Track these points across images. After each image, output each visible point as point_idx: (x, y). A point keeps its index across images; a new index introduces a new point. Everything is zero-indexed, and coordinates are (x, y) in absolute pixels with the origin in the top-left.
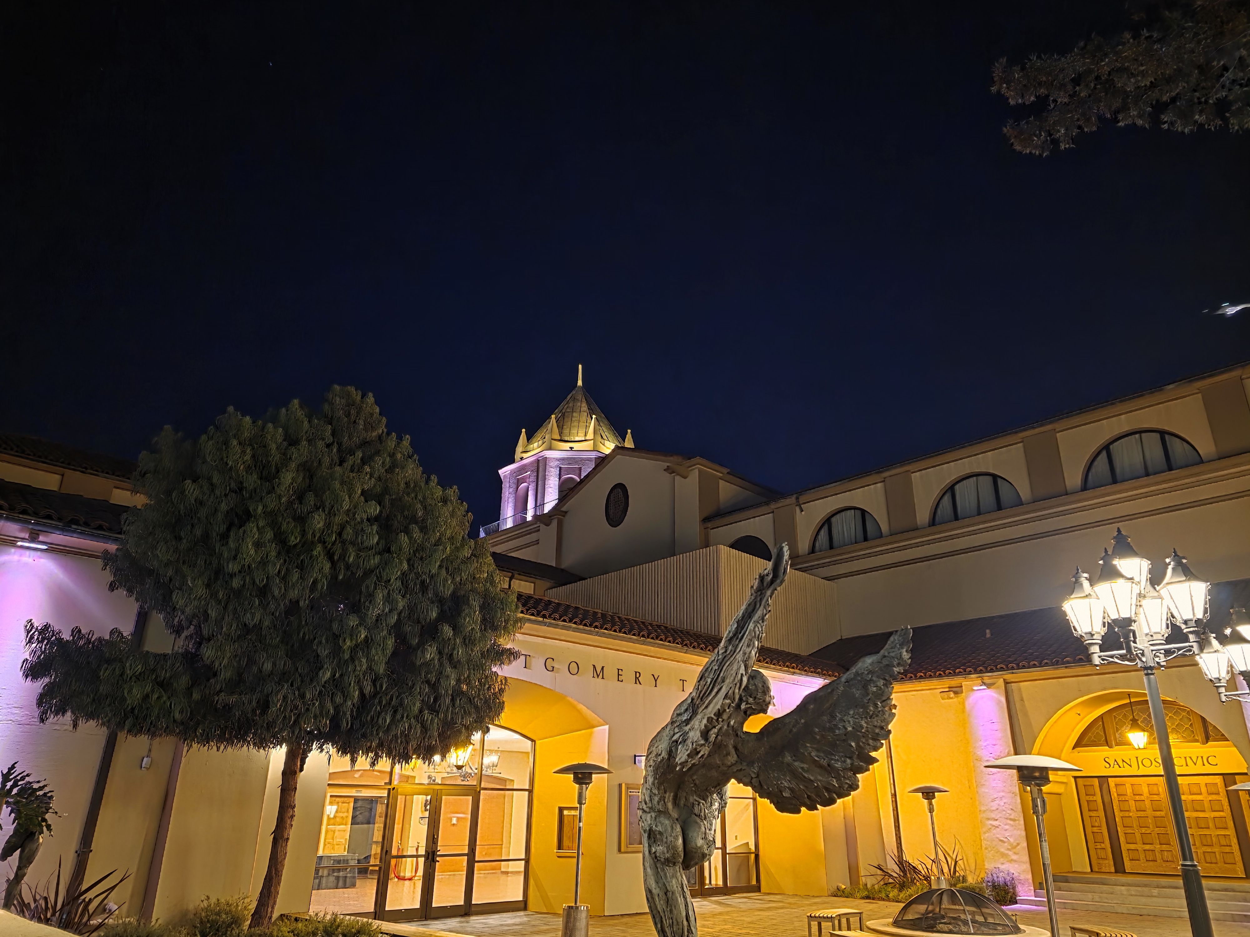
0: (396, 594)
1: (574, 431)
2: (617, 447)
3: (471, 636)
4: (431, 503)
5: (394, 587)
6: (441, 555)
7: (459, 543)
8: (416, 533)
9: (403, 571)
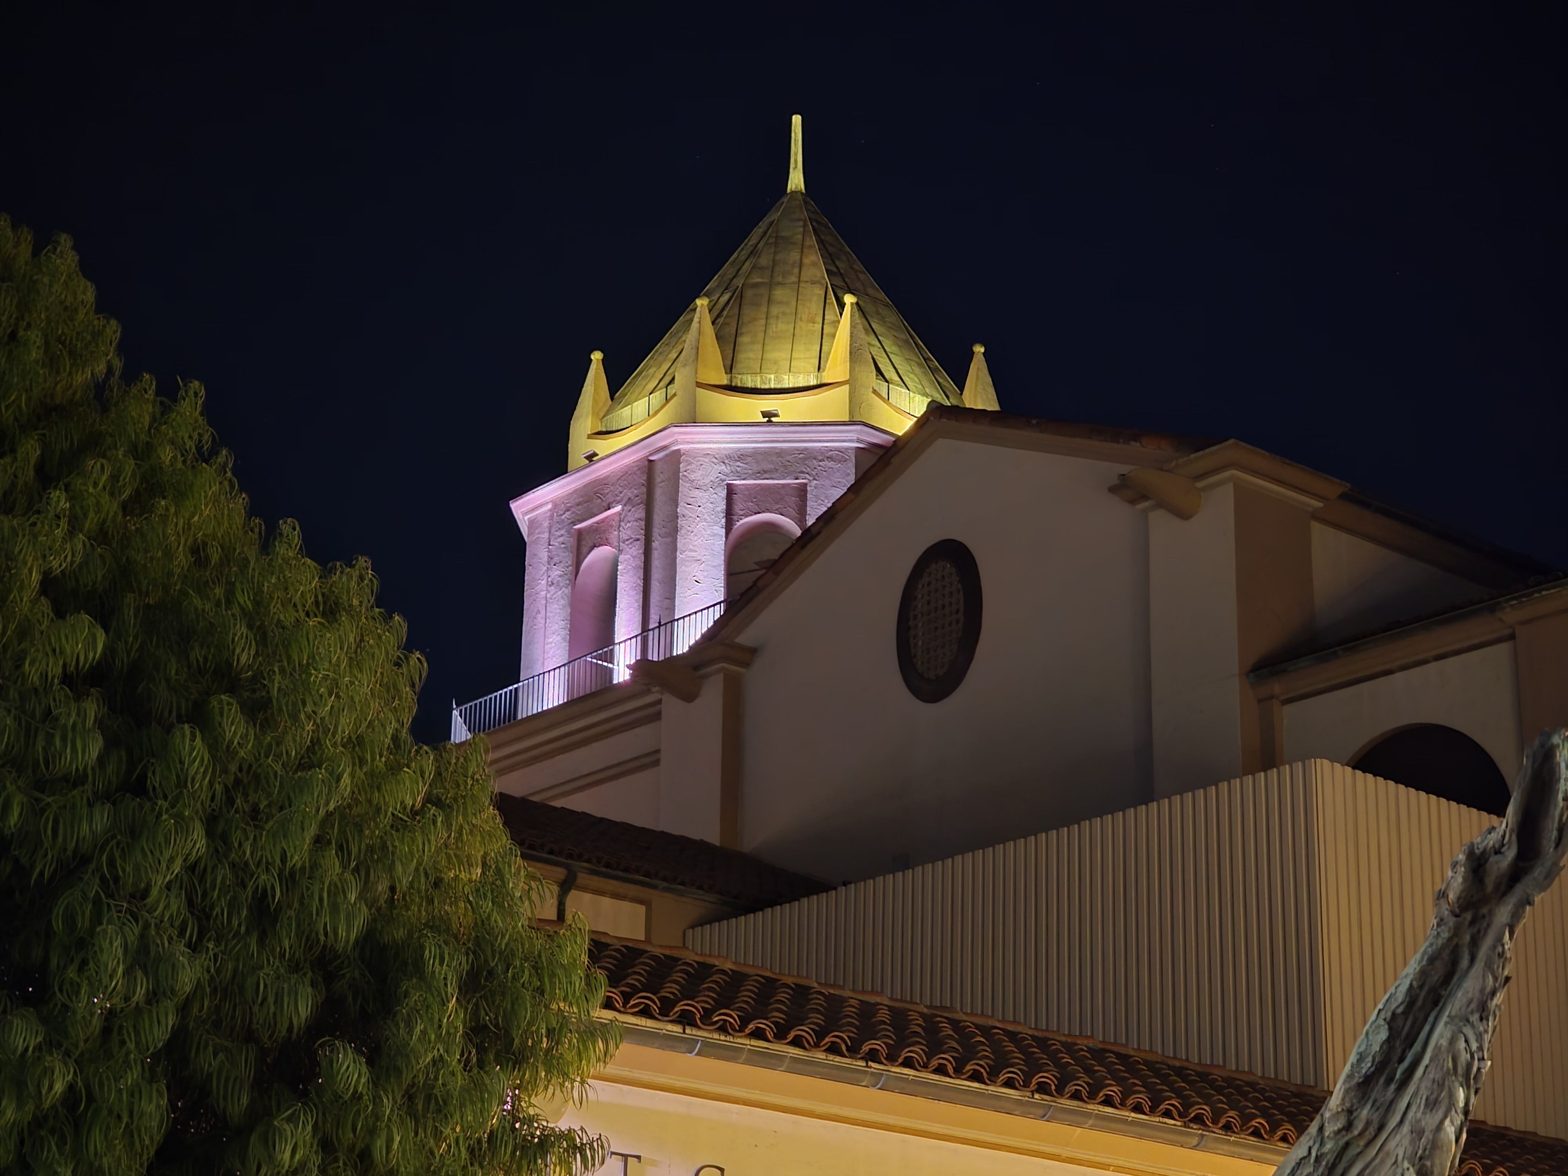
0: (170, 939)
1: (778, 353)
2: (935, 410)
3: (433, 1087)
4: (282, 617)
5: (163, 915)
6: (322, 802)
7: (383, 759)
8: (232, 724)
9: (193, 858)
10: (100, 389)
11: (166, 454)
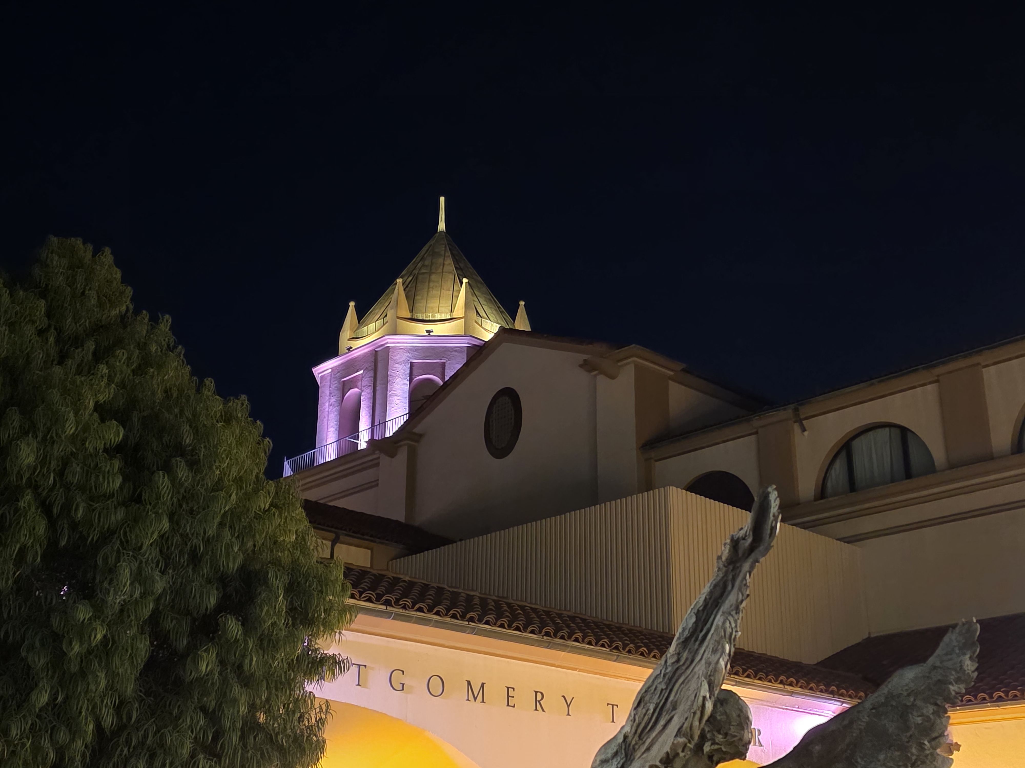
0: (152, 568)
1: (433, 304)
2: (502, 330)
3: (272, 636)
4: (205, 423)
5: (148, 558)
6: (223, 506)
7: (251, 487)
8: (182, 471)
9: (162, 532)
10: (123, 317)
11: (153, 348)
